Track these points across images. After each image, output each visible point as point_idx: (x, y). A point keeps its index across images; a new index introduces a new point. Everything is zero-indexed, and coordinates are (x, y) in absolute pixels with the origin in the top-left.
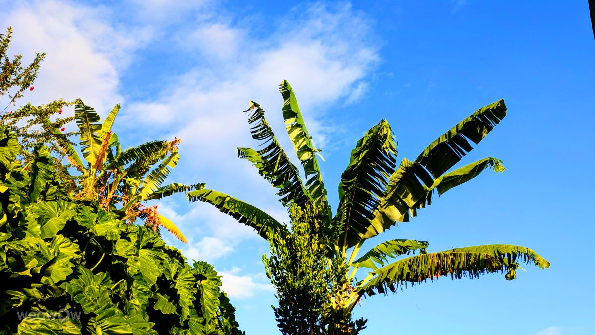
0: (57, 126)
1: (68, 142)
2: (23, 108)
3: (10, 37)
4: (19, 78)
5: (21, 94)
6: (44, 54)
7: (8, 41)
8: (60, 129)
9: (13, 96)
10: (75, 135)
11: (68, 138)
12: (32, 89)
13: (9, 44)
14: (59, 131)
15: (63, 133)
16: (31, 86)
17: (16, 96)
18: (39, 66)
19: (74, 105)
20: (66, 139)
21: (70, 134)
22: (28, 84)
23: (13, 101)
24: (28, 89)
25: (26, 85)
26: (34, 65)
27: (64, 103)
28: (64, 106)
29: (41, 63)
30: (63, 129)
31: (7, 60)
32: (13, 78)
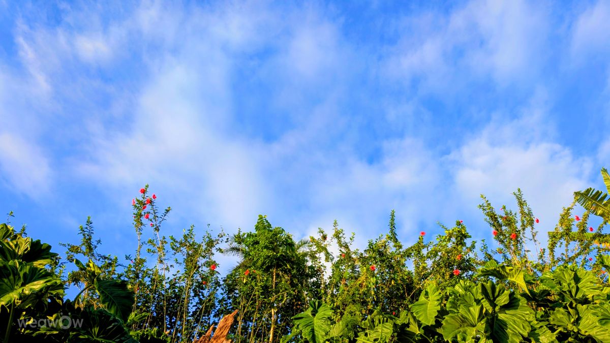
0: (584, 231)
1: (606, 236)
2: (551, 240)
3: (488, 201)
4: (523, 222)
5: (534, 231)
6: (519, 190)
7: (489, 204)
8: (589, 231)
9: (531, 238)
10: (604, 225)
11: (603, 232)
12: (538, 221)
13: (492, 206)
14: (589, 234)
15: (594, 233)
16: (535, 220)
17: (533, 236)
18: (524, 201)
19: (577, 203)
20: (602, 235)
21: (600, 228)
22: (533, 220)
23: (535, 241)
24: (535, 222)
25: (531, 223)
26: (521, 204)
27: (569, 209)
28: (570, 211)
29: (524, 198)
30: (592, 229)
31: (502, 217)
32: (519, 226)
